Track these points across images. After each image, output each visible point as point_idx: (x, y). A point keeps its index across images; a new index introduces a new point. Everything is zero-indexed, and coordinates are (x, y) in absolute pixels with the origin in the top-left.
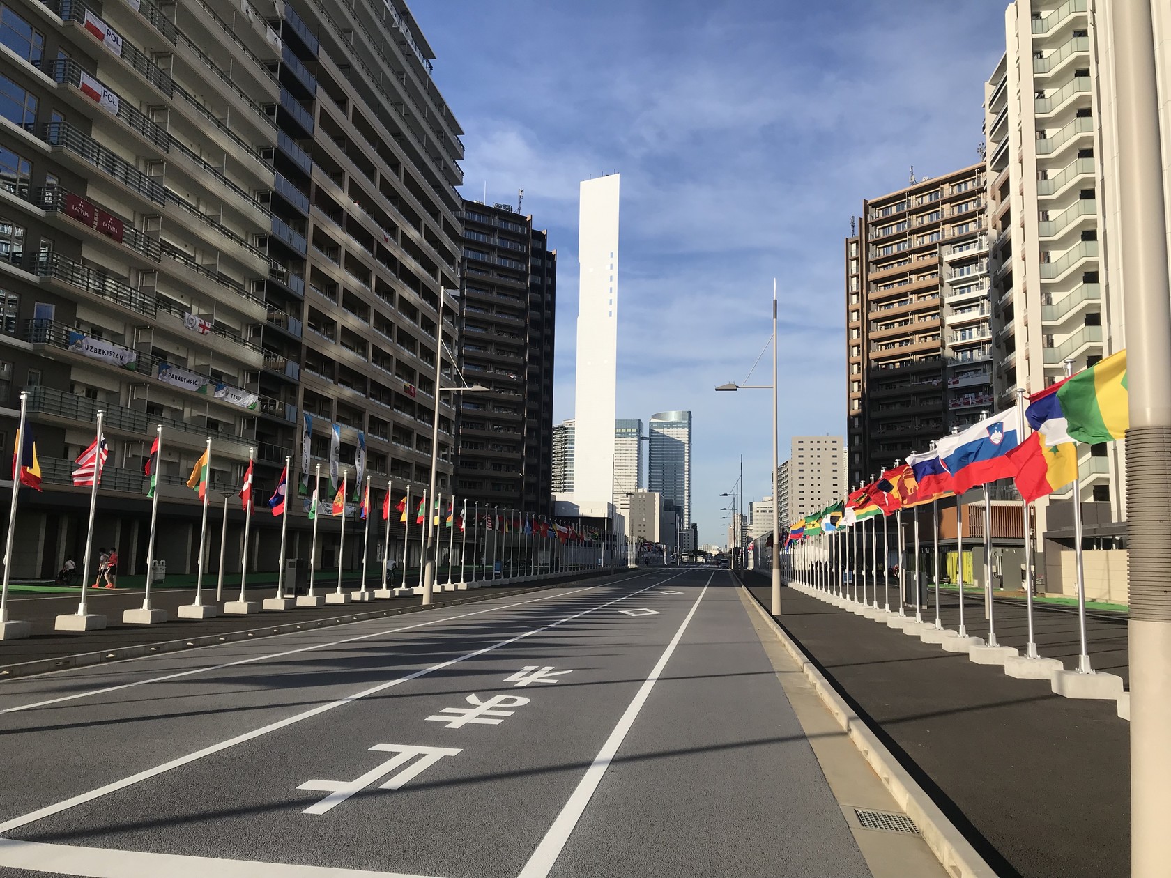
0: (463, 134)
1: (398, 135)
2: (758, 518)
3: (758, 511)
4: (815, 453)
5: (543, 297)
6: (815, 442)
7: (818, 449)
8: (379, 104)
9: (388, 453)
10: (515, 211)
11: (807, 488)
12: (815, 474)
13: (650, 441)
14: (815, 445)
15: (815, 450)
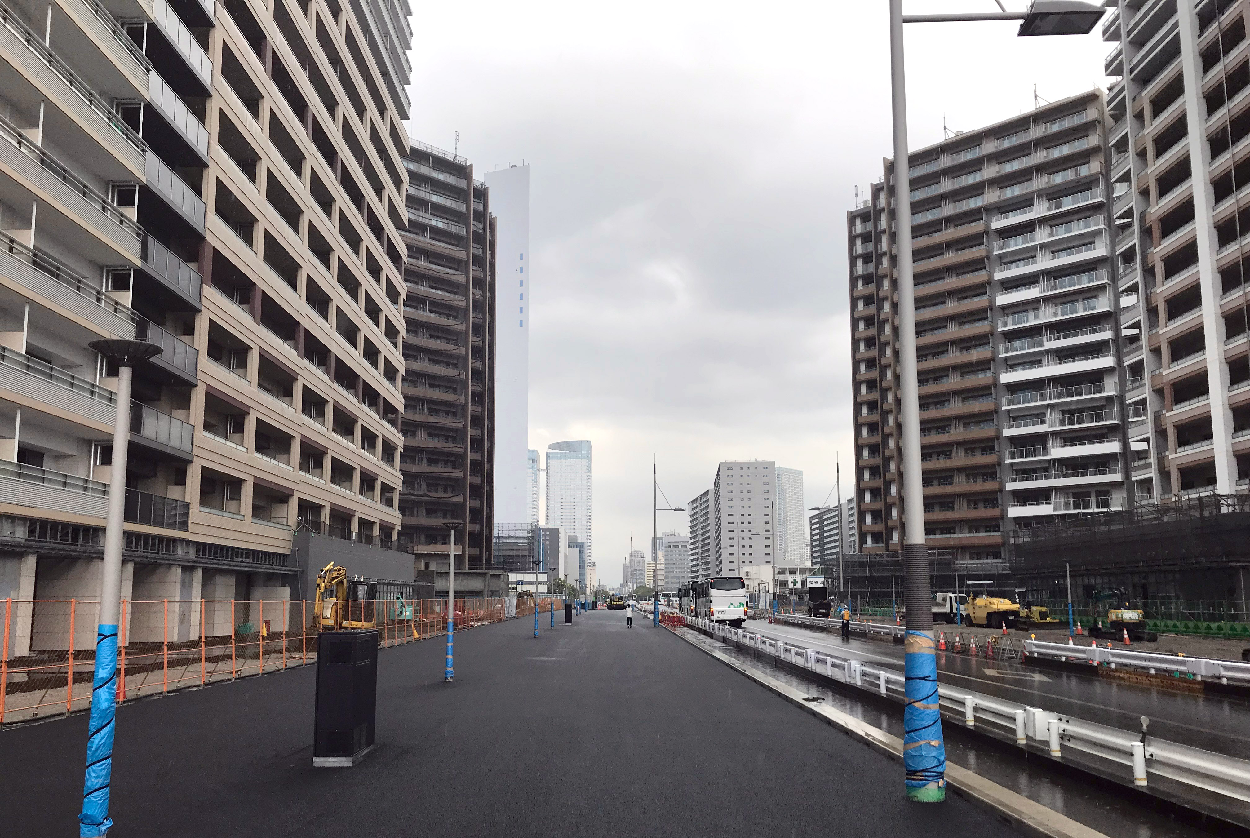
3: (670, 546)
6: (745, 468)
7: (748, 477)
12: (746, 503)
13: (547, 473)
14: (745, 472)
15: (745, 476)
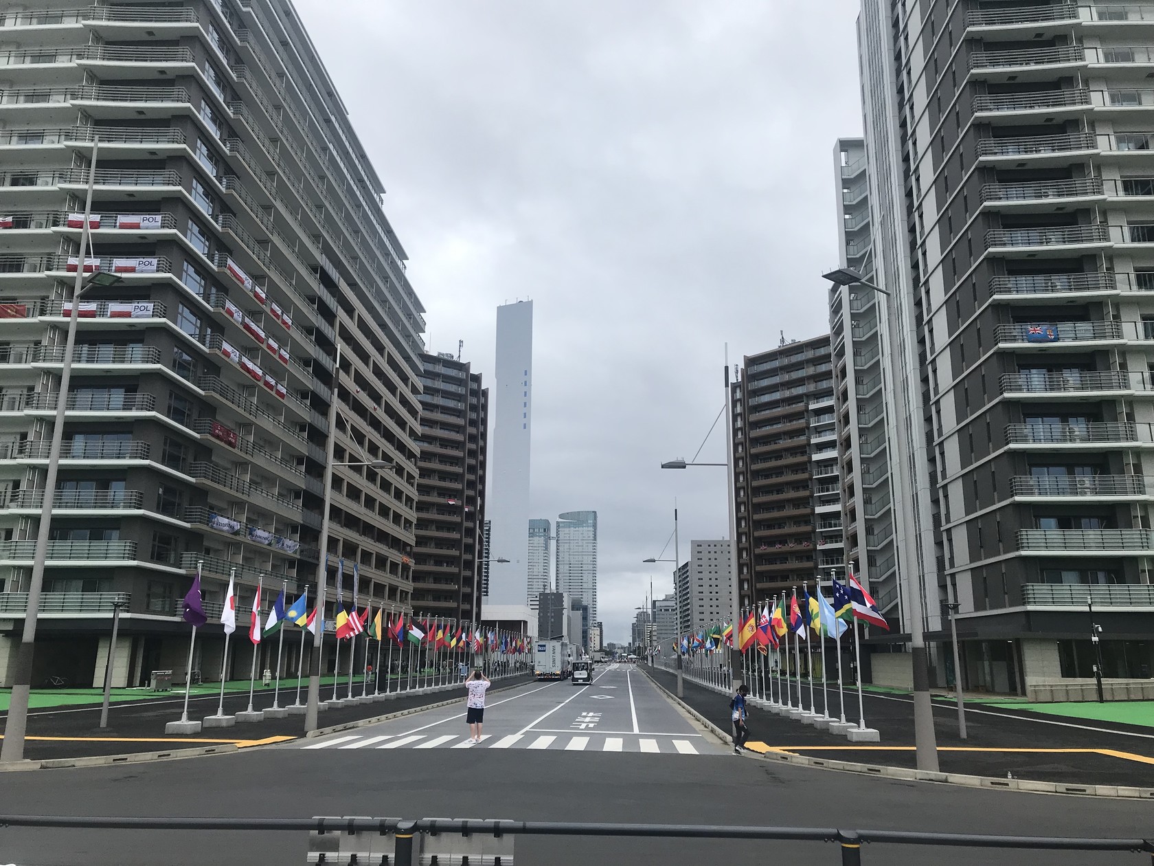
0: (425, 312)
1: (383, 326)
2: (661, 616)
3: (661, 610)
4: (712, 555)
5: (478, 429)
6: (712, 546)
7: (715, 552)
8: (373, 307)
9: (371, 578)
10: (455, 358)
11: (706, 589)
12: (713, 575)
13: (557, 540)
14: (712, 549)
15: (712, 552)
